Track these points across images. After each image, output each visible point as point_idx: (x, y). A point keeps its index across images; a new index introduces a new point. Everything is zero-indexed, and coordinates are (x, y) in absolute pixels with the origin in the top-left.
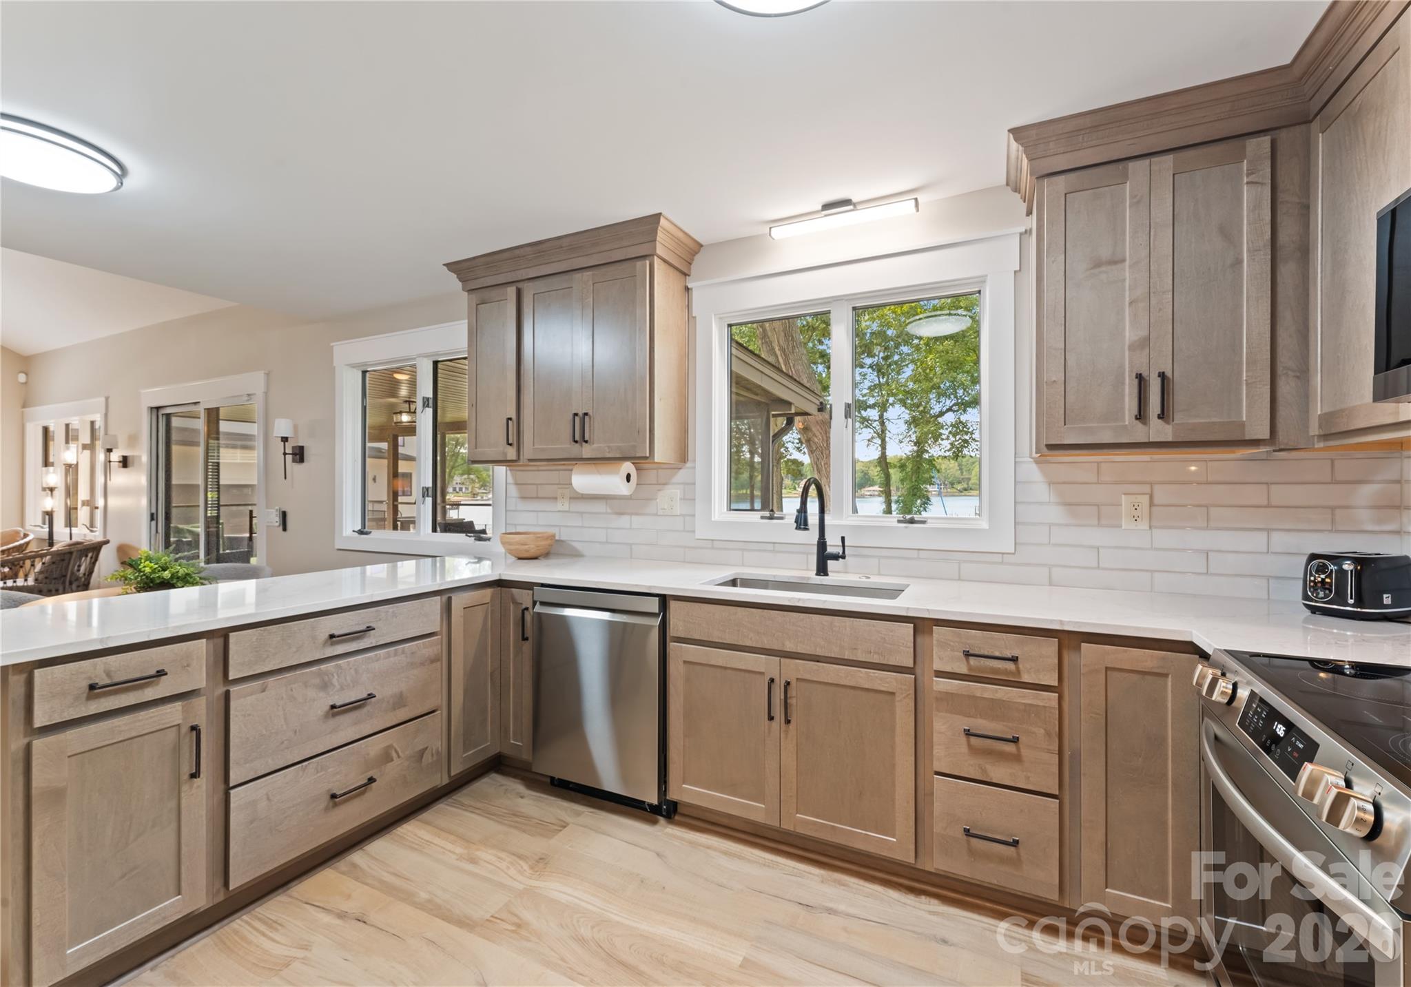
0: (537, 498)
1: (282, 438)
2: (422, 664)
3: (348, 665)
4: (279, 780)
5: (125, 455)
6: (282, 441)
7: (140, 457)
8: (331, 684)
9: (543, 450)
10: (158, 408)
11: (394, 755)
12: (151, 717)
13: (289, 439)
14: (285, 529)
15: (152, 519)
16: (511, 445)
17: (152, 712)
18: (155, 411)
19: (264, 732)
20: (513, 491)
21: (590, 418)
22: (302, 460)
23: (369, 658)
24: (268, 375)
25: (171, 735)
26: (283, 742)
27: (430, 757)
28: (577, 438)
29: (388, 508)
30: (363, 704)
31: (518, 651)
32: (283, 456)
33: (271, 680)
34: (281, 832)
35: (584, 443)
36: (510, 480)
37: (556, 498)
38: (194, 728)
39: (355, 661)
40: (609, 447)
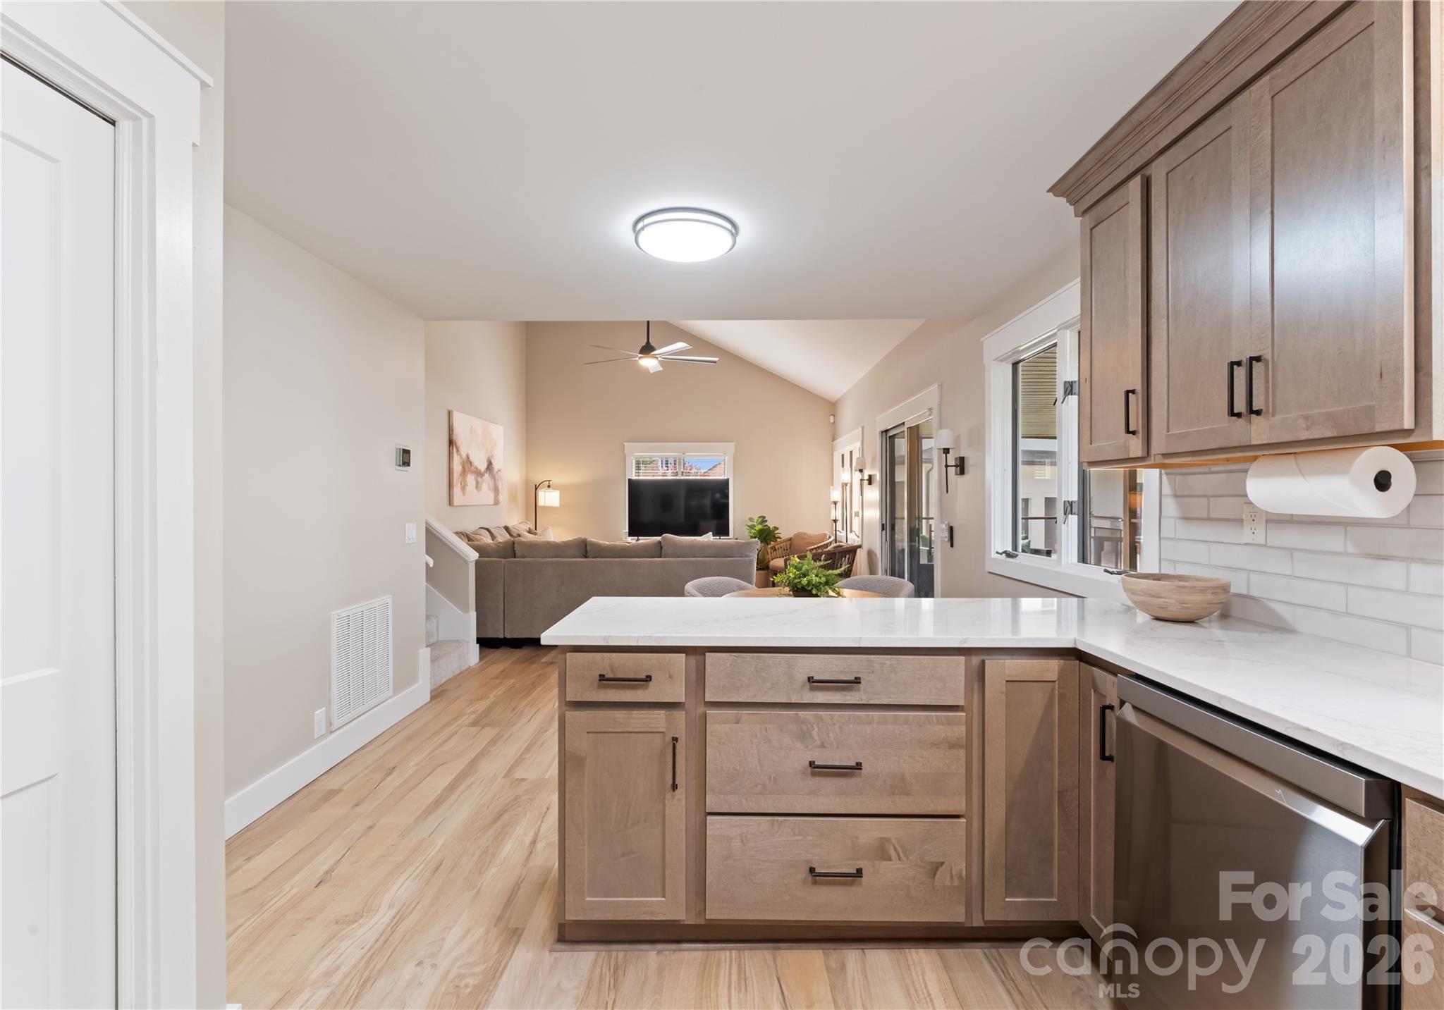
0: (1209, 519)
1: (944, 449)
2: (935, 745)
3: (832, 719)
4: (752, 825)
5: (870, 474)
6: (944, 453)
7: (876, 475)
8: (811, 736)
9: (1183, 436)
10: (886, 431)
11: (893, 853)
12: (642, 718)
13: (950, 450)
14: (952, 546)
15: (883, 529)
16: (1134, 433)
17: (643, 714)
18: (884, 434)
19: (738, 768)
20: (1171, 507)
21: (1267, 366)
22: (962, 472)
23: (858, 717)
24: (941, 386)
25: (657, 740)
26: (756, 786)
27: (948, 879)
28: (1240, 406)
29: (1125, 526)
30: (850, 773)
31: (1101, 775)
32: (945, 468)
33: (745, 712)
34: (754, 883)
35: (1254, 416)
36: (1167, 489)
37: (1241, 521)
38: (675, 739)
39: (839, 716)
40: (1306, 418)
